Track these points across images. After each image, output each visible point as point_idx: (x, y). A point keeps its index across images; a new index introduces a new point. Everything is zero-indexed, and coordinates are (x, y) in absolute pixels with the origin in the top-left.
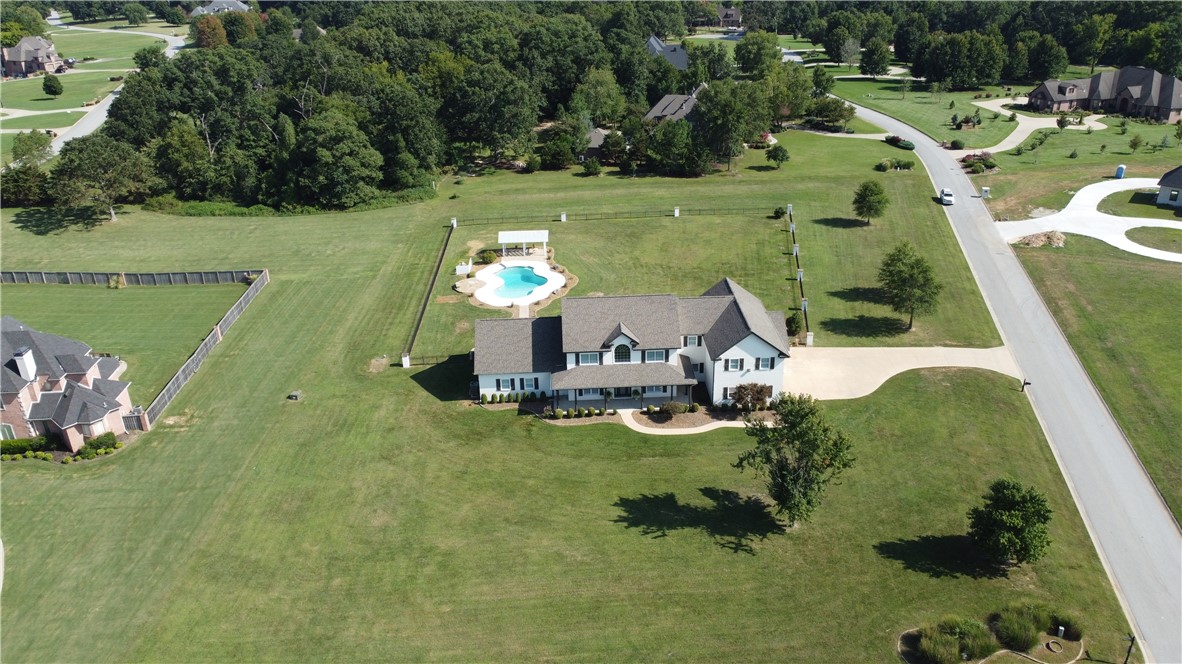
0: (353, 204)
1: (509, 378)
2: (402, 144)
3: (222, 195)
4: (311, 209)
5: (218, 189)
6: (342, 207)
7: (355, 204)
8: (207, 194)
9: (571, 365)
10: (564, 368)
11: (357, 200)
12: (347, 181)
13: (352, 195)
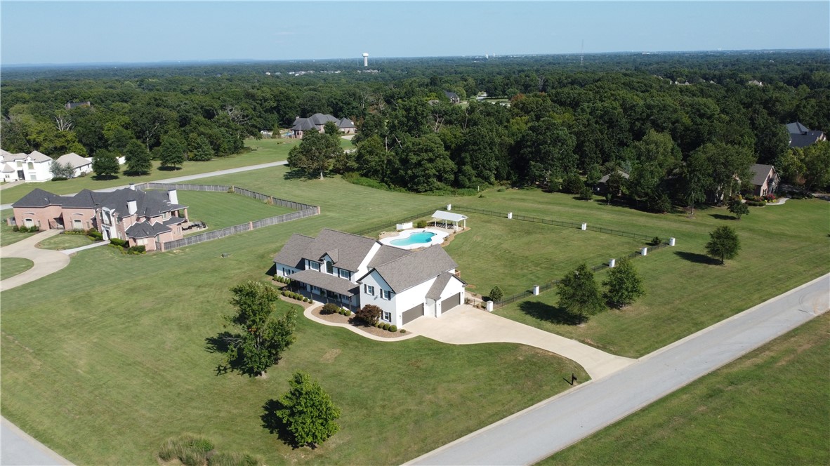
0: (424, 190)
1: (288, 268)
2: (468, 159)
3: (378, 176)
4: (403, 189)
5: (376, 172)
6: (417, 191)
7: (426, 191)
8: (369, 174)
9: (307, 267)
10: (304, 269)
11: (428, 188)
12: (423, 176)
13: (425, 185)
